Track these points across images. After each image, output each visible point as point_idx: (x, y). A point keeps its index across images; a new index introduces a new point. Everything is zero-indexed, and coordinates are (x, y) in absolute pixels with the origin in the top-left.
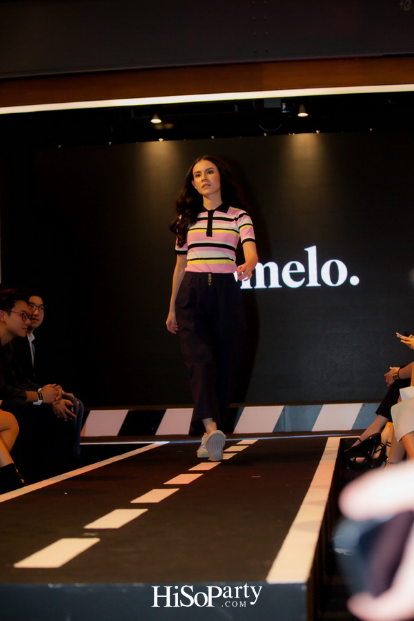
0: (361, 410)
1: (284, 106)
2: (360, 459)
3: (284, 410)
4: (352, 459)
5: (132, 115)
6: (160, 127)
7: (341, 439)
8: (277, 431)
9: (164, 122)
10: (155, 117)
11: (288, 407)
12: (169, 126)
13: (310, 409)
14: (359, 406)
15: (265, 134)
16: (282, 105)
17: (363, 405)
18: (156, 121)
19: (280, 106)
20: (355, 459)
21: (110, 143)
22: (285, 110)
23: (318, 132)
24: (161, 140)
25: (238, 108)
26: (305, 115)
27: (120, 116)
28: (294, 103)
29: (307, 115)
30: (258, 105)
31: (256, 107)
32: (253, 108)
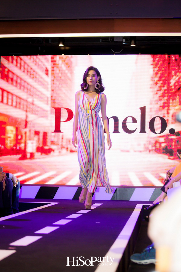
0: (154, 192)
3: (116, 190)
5: (50, 42)
6: (63, 48)
7: (143, 205)
8: (113, 200)
9: (65, 46)
10: (61, 43)
11: (118, 189)
12: (67, 48)
13: (129, 189)
15: (114, 54)
16: (123, 40)
17: (155, 189)
18: (61, 45)
21: (38, 55)
22: (124, 42)
23: (140, 54)
24: (63, 54)
25: (102, 40)
26: (134, 45)
27: (44, 42)
28: (129, 40)
29: (135, 45)
30: (112, 40)
31: (110, 40)
32: (109, 41)
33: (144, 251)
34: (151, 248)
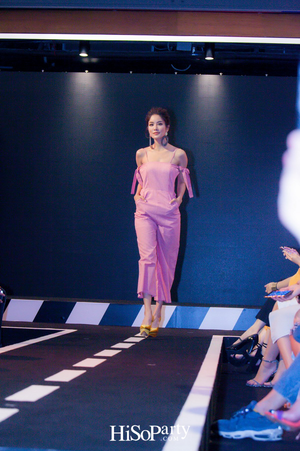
0: (242, 314)
1: (194, 50)
2: (238, 356)
3: (176, 309)
4: (232, 356)
5: (64, 48)
6: (86, 61)
7: (224, 338)
8: (169, 327)
9: (90, 56)
10: (84, 51)
11: (180, 307)
12: (94, 60)
13: (198, 310)
14: (240, 310)
15: (176, 73)
16: (192, 49)
17: (244, 310)
18: (83, 55)
19: (190, 50)
20: (234, 356)
21: (43, 71)
22: (194, 53)
23: (221, 74)
24: (87, 71)
25: (155, 48)
26: (211, 59)
27: (53, 49)
28: (202, 48)
29: (213, 59)
30: (172, 47)
31: (170, 49)
32: (167, 50)
33: (235, 416)
34: (247, 410)
